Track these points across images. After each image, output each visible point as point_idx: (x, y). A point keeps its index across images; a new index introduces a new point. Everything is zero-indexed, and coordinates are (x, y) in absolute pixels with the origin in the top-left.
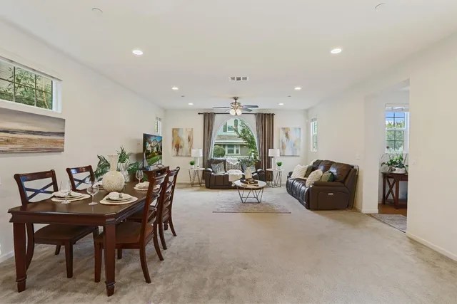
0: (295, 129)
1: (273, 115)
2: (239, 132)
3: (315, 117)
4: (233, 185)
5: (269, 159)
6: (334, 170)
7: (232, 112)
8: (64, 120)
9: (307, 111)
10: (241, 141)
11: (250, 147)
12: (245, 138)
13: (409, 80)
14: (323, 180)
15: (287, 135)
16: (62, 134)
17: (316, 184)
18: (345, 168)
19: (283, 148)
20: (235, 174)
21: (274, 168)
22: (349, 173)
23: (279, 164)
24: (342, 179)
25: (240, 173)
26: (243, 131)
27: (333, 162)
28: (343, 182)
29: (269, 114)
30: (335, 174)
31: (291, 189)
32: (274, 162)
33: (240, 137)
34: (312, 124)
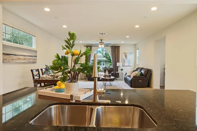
0: (130, 53)
1: (119, 47)
2: (104, 54)
3: (138, 48)
4: (100, 79)
5: (118, 67)
6: (143, 71)
7: (100, 46)
8: (37, 51)
9: (135, 45)
10: (105, 59)
11: (109, 62)
12: (107, 58)
13: (165, 36)
14: (137, 75)
15: (126, 56)
16: (36, 56)
17: (134, 77)
18: (147, 70)
19: (124, 62)
20: (101, 74)
21: (119, 71)
22: (148, 72)
23: (122, 70)
24: (145, 75)
25: (103, 73)
26: (106, 54)
27: (143, 68)
28: (146, 76)
29: (118, 46)
30: (143, 73)
31: (126, 80)
32: (119, 69)
33: (104, 57)
34: (137, 51)
